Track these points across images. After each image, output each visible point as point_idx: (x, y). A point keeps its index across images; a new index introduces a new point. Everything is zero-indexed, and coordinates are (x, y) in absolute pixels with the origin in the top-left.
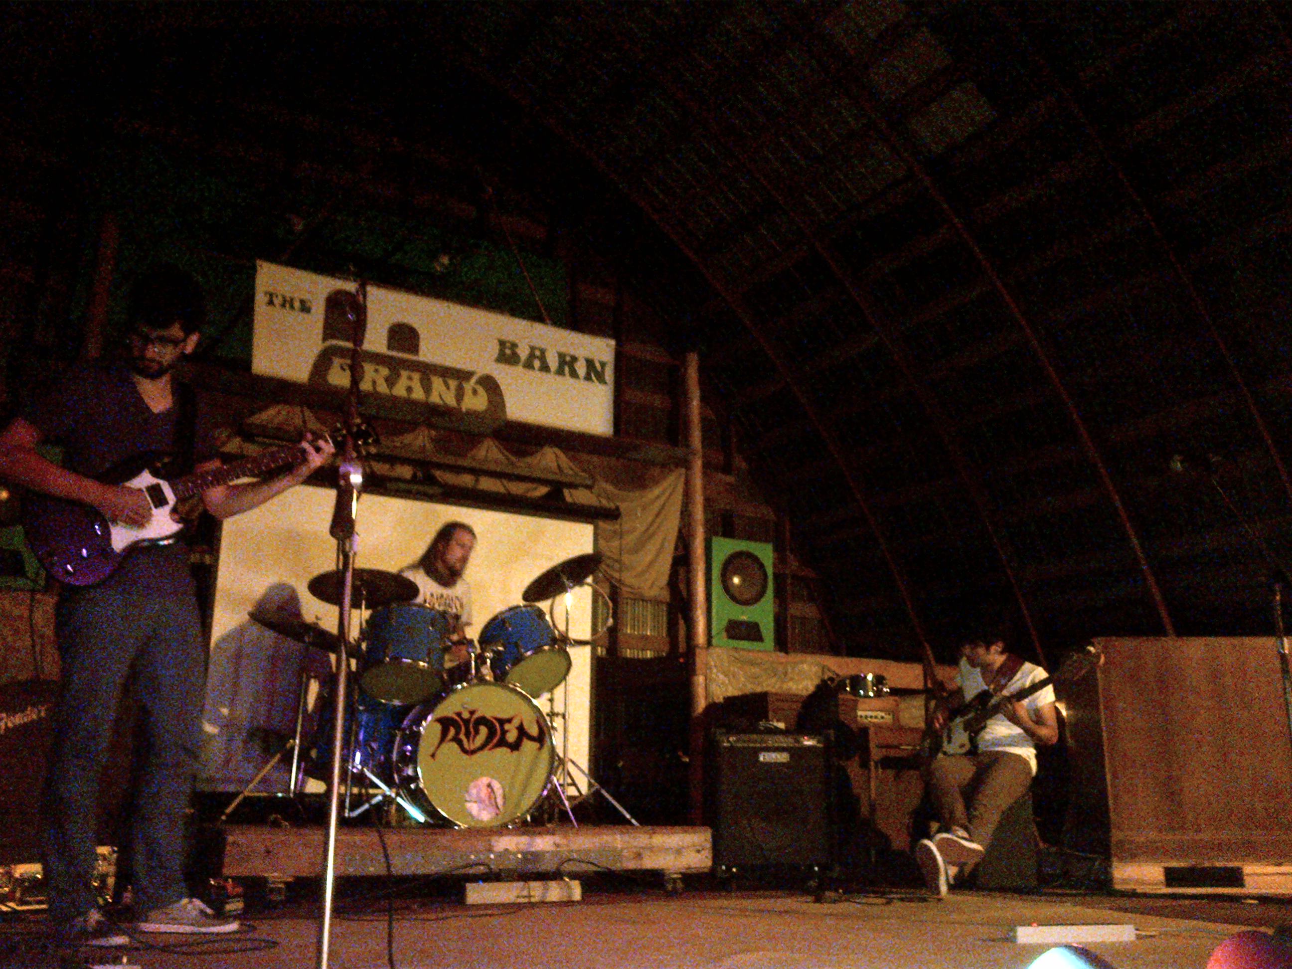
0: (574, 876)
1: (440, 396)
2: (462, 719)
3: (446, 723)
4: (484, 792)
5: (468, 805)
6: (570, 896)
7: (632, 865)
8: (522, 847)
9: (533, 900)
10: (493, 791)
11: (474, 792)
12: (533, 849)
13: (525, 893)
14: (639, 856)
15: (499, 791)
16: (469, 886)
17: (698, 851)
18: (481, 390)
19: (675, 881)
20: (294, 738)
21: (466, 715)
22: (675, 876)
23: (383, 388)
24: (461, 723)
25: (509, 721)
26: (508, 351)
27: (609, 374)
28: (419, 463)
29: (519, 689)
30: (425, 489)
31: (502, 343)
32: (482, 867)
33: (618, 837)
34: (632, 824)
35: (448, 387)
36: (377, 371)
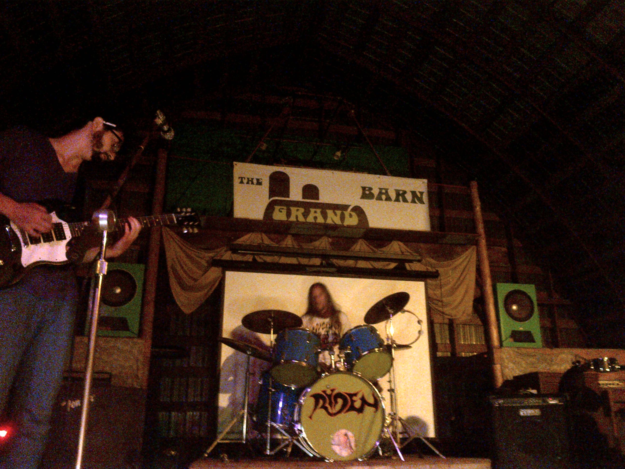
1: (332, 219)
2: (327, 395)
3: (317, 397)
10: (348, 438)
18: (354, 215)
20: (244, 409)
21: (329, 392)
23: (301, 219)
24: (326, 397)
25: (355, 395)
26: (367, 192)
27: (425, 198)
28: (324, 256)
29: (359, 376)
30: (328, 270)
31: (364, 188)
33: (428, 466)
34: (440, 457)
35: (336, 214)
36: (298, 210)
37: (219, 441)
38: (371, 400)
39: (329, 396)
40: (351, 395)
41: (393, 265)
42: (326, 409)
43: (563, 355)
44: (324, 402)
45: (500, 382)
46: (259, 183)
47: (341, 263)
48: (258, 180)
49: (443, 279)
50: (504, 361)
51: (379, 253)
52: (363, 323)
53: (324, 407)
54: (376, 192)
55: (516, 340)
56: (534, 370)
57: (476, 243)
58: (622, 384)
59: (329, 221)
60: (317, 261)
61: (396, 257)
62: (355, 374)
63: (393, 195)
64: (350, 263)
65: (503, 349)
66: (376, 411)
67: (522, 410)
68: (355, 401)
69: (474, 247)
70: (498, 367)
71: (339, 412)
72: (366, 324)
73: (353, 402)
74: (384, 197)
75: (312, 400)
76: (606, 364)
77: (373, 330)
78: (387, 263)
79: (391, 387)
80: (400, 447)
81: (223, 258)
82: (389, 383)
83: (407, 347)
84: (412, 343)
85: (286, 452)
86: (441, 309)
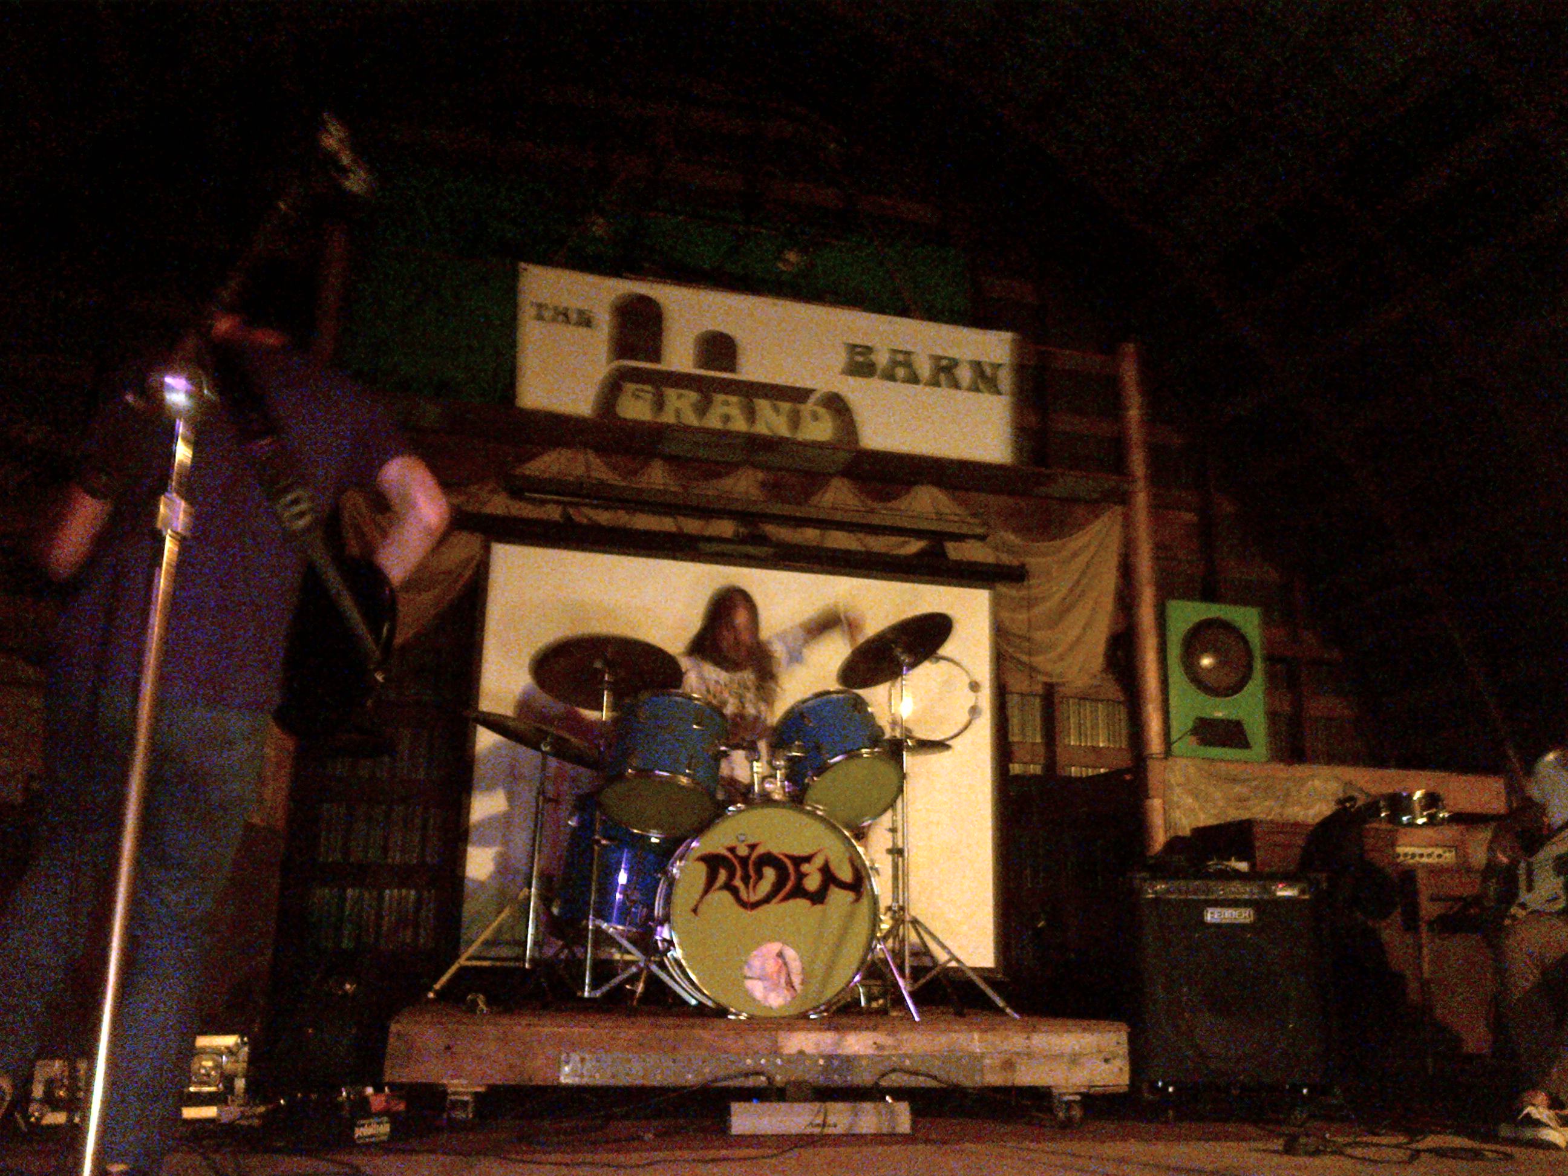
0: (899, 1094)
1: (768, 424)
2: (736, 856)
3: (713, 862)
4: (772, 966)
5: (748, 983)
6: (892, 1127)
7: (994, 1079)
8: (828, 1050)
9: (828, 1130)
10: (785, 964)
11: (756, 963)
12: (842, 1052)
13: (820, 1120)
14: (1009, 1065)
15: (795, 965)
16: (736, 1107)
17: (1106, 1061)
18: (824, 414)
19: (1069, 1104)
20: (530, 888)
21: (743, 851)
22: (1067, 1098)
23: (691, 419)
24: (736, 862)
25: (808, 859)
26: (861, 359)
27: (1006, 380)
28: (743, 516)
29: (820, 813)
30: (751, 550)
31: (852, 348)
32: (763, 1078)
33: (976, 1036)
34: (1007, 1015)
35: (777, 410)
36: (679, 397)
37: (462, 961)
38: (845, 874)
39: (744, 861)
40: (799, 861)
41: (914, 546)
42: (735, 891)
43: (1317, 783)
44: (731, 876)
45: (1159, 839)
46: (585, 321)
47: (787, 534)
48: (581, 312)
49: (1036, 586)
50: (1171, 790)
51: (883, 514)
52: (834, 685)
53: (729, 887)
54: (882, 359)
55: (1205, 742)
56: (1246, 816)
57: (1124, 499)
58: (1449, 857)
59: (761, 428)
60: (726, 528)
61: (924, 525)
62: (808, 808)
63: (925, 370)
64: (810, 535)
65: (1170, 762)
66: (857, 900)
67: (1210, 910)
68: (805, 875)
69: (1119, 509)
70: (1156, 803)
71: (767, 900)
72: (840, 687)
73: (801, 876)
74: (901, 372)
75: (702, 869)
76: (1417, 808)
77: (860, 704)
78: (902, 539)
79: (894, 843)
80: (911, 989)
81: (488, 510)
82: (889, 835)
83: (941, 745)
84: (952, 738)
85: (633, 992)
86: (1024, 658)
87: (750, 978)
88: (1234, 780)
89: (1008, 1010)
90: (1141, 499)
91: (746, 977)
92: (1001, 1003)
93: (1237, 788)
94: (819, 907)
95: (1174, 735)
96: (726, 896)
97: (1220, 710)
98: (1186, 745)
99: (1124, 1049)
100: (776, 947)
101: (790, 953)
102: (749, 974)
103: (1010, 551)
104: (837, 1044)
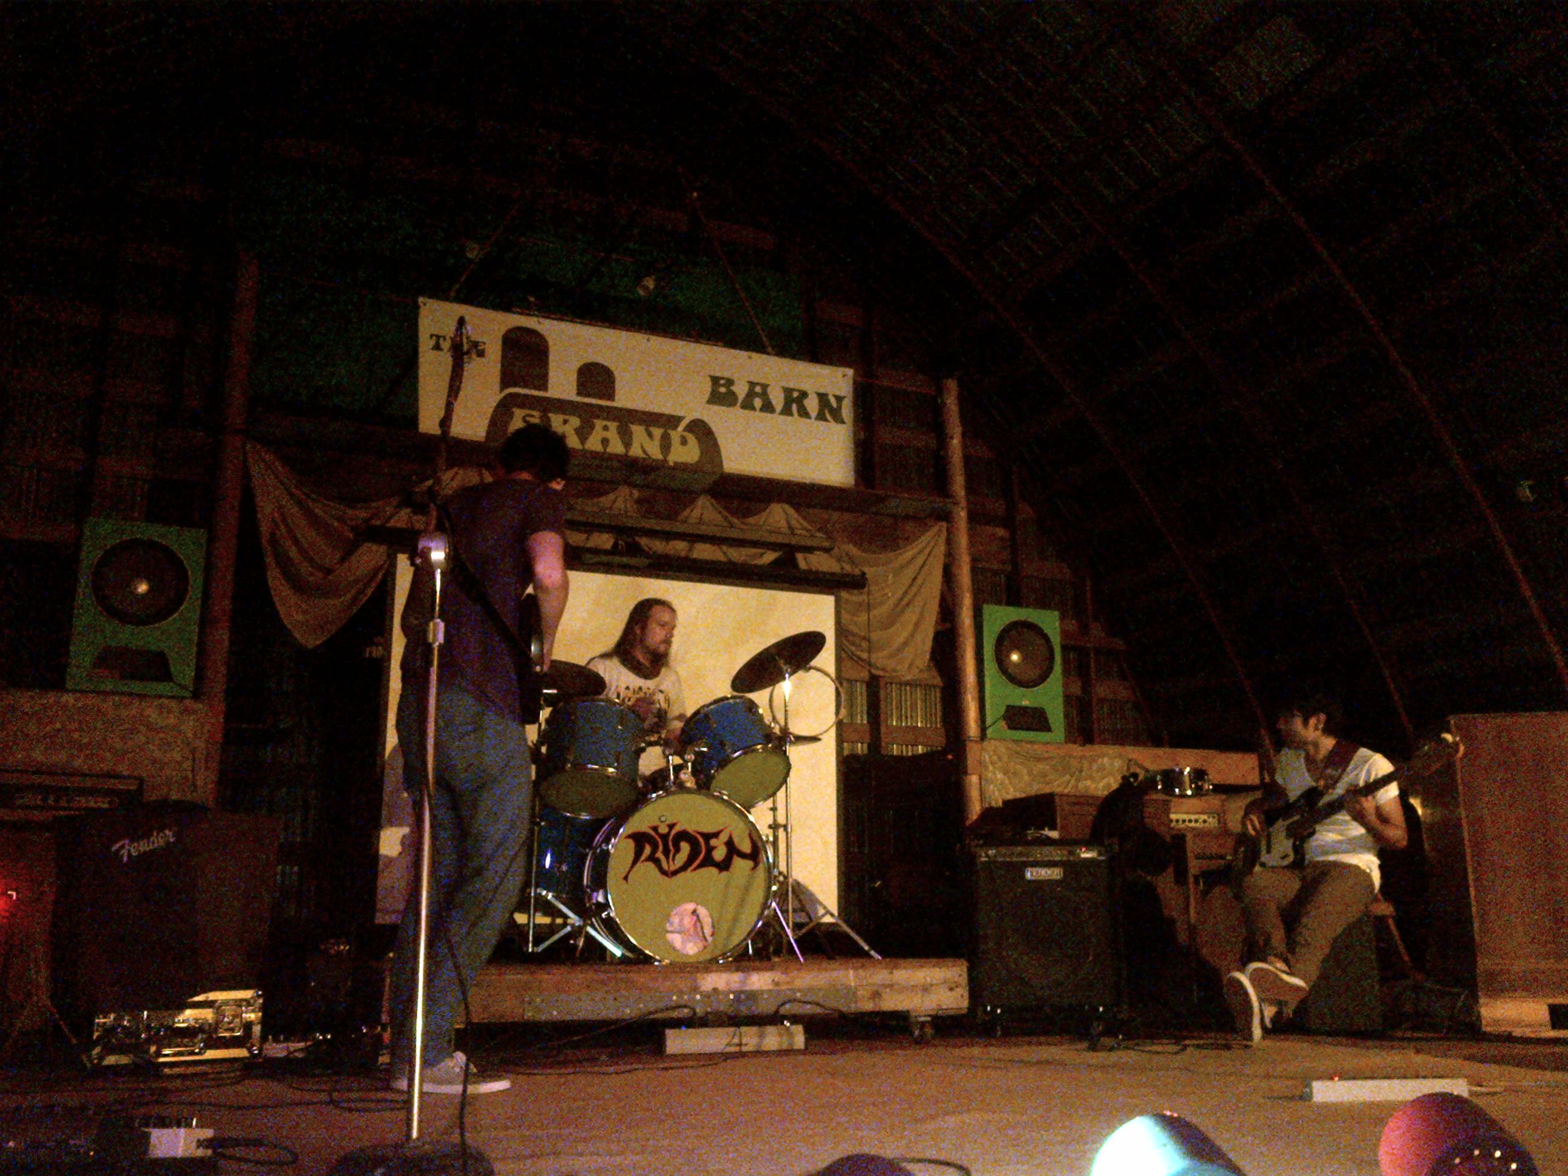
0: (795, 1019)
1: (642, 447)
2: (658, 834)
3: (639, 839)
4: (688, 921)
5: (669, 936)
6: (790, 1044)
7: (868, 1006)
8: (735, 986)
9: (744, 1049)
10: (698, 919)
11: (676, 920)
12: (747, 988)
13: (736, 1041)
14: (876, 995)
15: (707, 921)
16: (669, 1033)
17: (951, 989)
18: (691, 439)
19: (923, 1024)
21: (663, 830)
22: (922, 1019)
23: (575, 442)
24: (659, 840)
25: (716, 835)
26: (723, 390)
27: (847, 411)
28: (617, 530)
29: (725, 797)
30: (633, 561)
31: (715, 380)
32: (686, 1011)
33: (851, 972)
34: (871, 957)
35: (650, 435)
36: (565, 422)
39: (664, 837)
40: (707, 837)
41: (770, 557)
42: (657, 862)
43: (1106, 759)
44: (655, 849)
45: (975, 809)
47: (658, 546)
49: (874, 591)
50: (986, 767)
51: (742, 529)
52: (729, 692)
53: (652, 859)
54: (741, 390)
55: (1013, 725)
56: (1047, 790)
57: (946, 516)
58: (1212, 822)
59: (636, 451)
60: (605, 541)
61: (780, 539)
62: (716, 794)
63: (777, 399)
64: (679, 547)
65: (985, 743)
66: (754, 868)
67: (1030, 869)
68: (713, 848)
69: (944, 524)
70: (974, 779)
71: (684, 868)
72: (736, 693)
73: (710, 849)
74: (758, 403)
76: (1187, 780)
77: (752, 706)
78: (762, 551)
79: (775, 820)
80: (796, 937)
81: (391, 524)
82: (771, 813)
83: (815, 739)
84: (821, 734)
85: (575, 946)
86: (865, 656)
87: (671, 932)
88: (1039, 759)
89: (872, 953)
90: (961, 515)
91: (668, 932)
92: (866, 948)
93: (1041, 766)
94: (724, 874)
95: (989, 721)
96: (651, 866)
97: (1025, 699)
98: (998, 728)
99: (964, 980)
100: (690, 907)
101: (702, 911)
102: (669, 929)
103: (852, 560)
104: (744, 983)
